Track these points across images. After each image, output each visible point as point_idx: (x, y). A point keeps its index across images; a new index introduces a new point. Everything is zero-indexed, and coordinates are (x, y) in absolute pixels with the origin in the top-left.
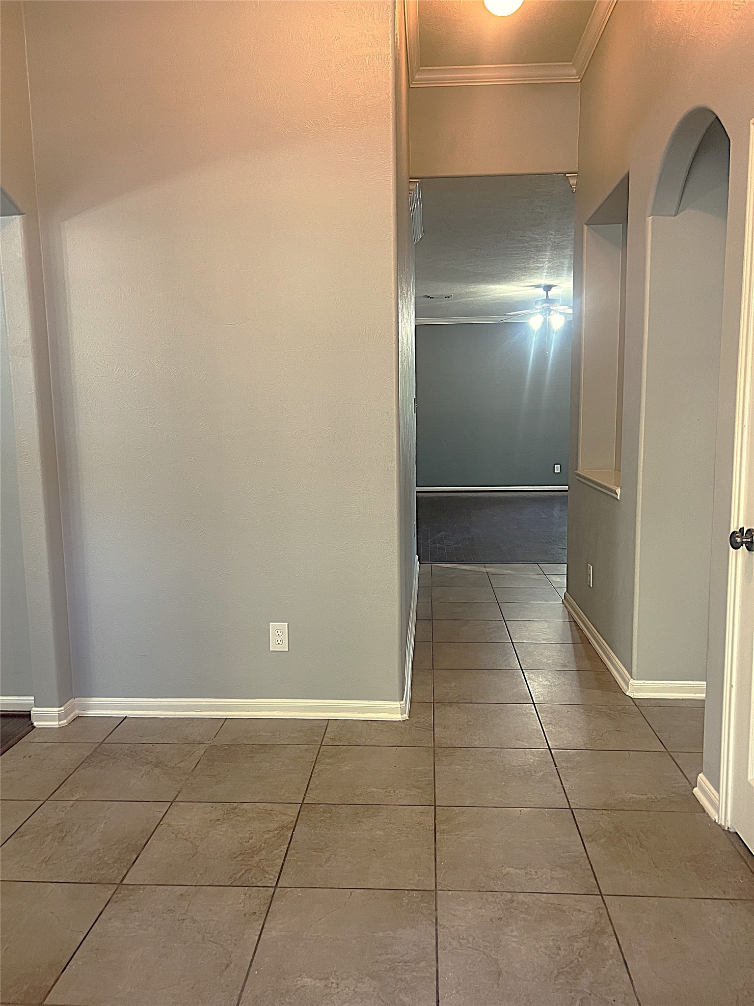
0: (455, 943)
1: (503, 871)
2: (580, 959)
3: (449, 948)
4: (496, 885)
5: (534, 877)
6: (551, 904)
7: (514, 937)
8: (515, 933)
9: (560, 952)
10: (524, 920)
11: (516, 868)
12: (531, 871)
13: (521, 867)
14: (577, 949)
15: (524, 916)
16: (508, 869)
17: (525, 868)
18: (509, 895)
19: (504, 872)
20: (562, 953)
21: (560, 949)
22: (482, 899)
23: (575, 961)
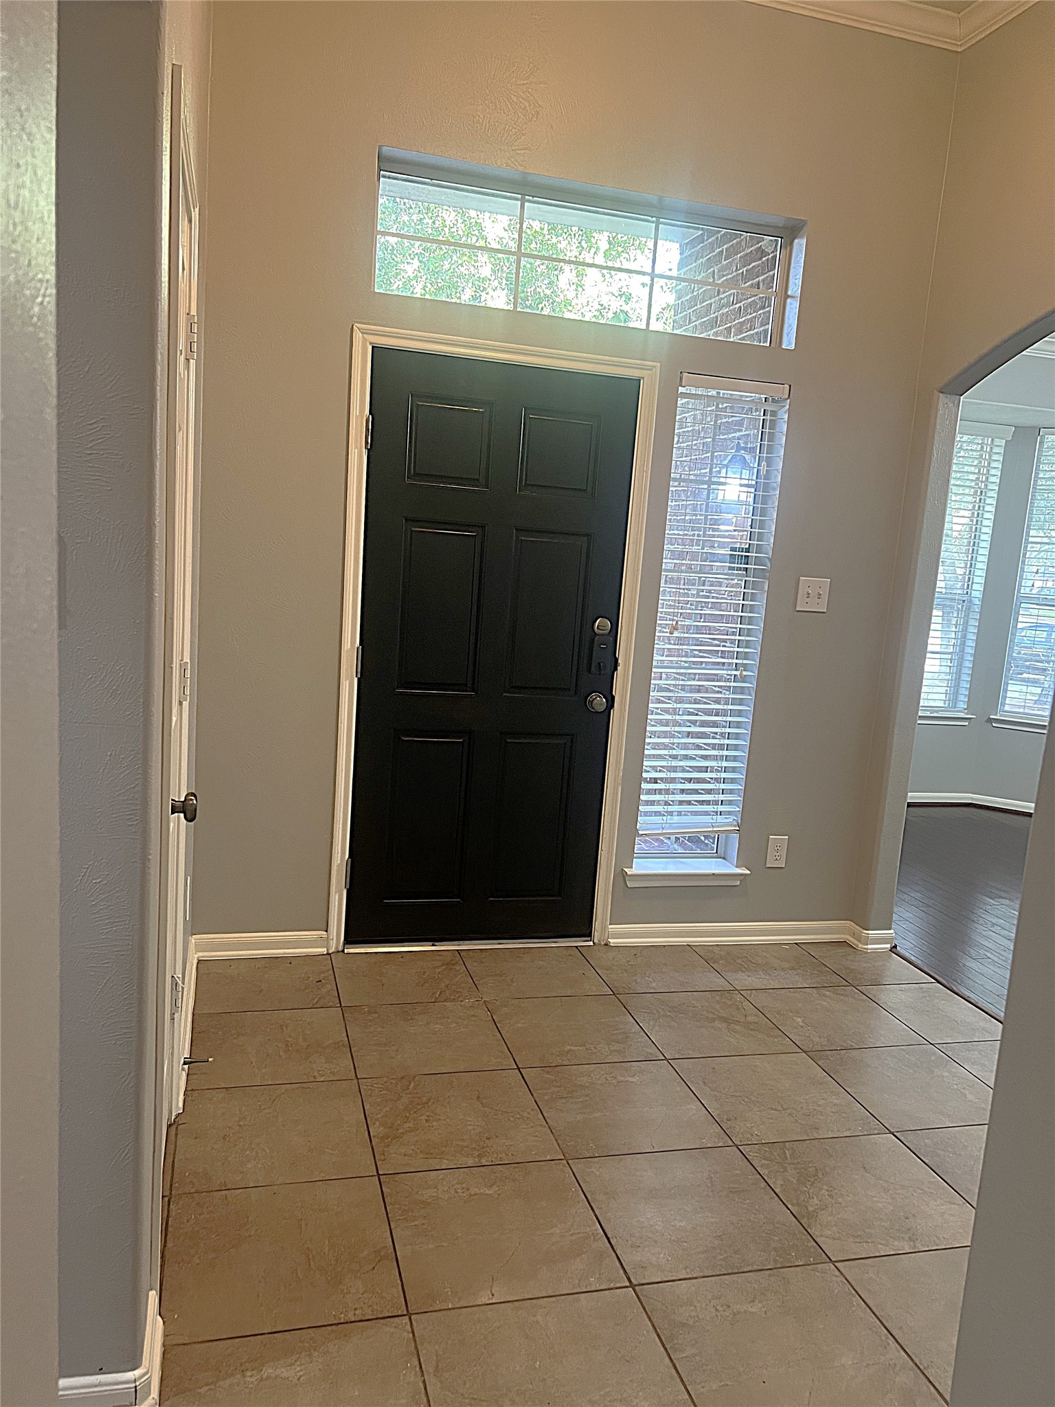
0: (525, 1114)
1: (497, 1189)
2: (407, 1114)
3: (529, 1110)
4: (501, 1171)
5: (459, 1186)
6: (436, 1158)
7: (470, 1125)
8: (470, 1128)
9: (426, 1118)
10: (463, 1140)
11: (481, 1194)
12: (463, 1192)
13: (475, 1197)
14: (409, 1122)
15: (464, 1144)
16: (491, 1192)
17: (471, 1195)
18: (484, 1162)
19: (495, 1188)
20: (423, 1118)
21: (426, 1121)
22: (512, 1154)
23: (412, 1113)
